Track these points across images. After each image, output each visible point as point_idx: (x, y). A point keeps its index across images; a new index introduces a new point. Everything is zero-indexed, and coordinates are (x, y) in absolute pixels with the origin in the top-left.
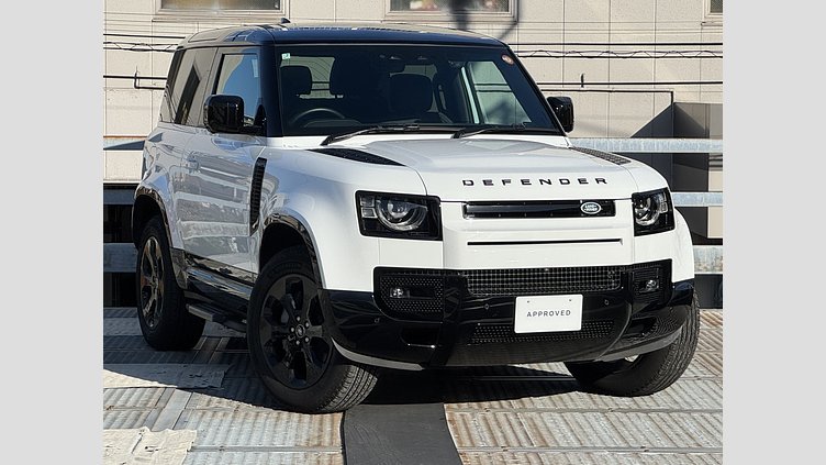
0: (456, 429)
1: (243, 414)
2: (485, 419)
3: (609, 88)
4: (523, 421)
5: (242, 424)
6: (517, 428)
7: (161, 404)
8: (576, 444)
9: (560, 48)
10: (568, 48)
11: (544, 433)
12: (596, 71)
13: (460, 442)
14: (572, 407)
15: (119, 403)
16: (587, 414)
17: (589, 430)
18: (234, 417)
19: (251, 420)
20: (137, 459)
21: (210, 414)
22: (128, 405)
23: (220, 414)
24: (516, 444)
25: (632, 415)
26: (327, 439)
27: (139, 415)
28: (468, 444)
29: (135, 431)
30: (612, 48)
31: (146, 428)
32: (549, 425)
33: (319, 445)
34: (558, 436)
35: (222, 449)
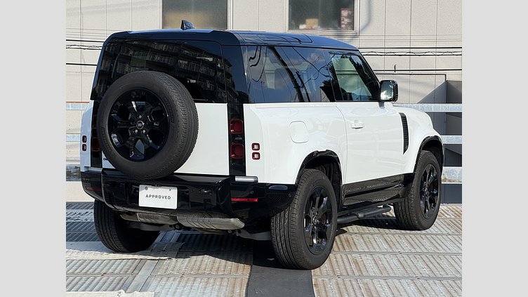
0: (318, 292)
1: (186, 279)
2: (337, 284)
3: (411, 72)
4: (361, 285)
5: (184, 287)
7: (136, 272)
9: (383, 50)
10: (387, 50)
12: (403, 63)
14: (392, 275)
15: (110, 271)
16: (403, 281)
18: (180, 282)
19: (189, 284)
21: (165, 279)
22: (116, 272)
23: (172, 279)
25: (431, 282)
27: (120, 280)
29: (116, 293)
30: (412, 50)
31: (122, 290)
32: (378, 289)
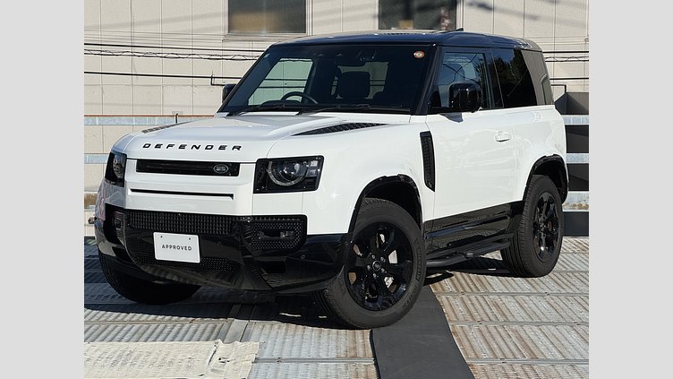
1: (293, 327)
2: (480, 331)
4: (510, 333)
6: (508, 340)
8: (560, 357)
11: (530, 345)
13: (466, 354)
14: (545, 320)
16: (559, 327)
17: (565, 342)
18: (287, 330)
19: (300, 332)
20: (213, 370)
21: (268, 326)
23: (277, 326)
24: (510, 356)
26: (360, 351)
27: (215, 328)
28: (473, 355)
29: (211, 343)
31: (219, 340)
32: (532, 337)
33: (355, 357)
34: (543, 348)
35: (279, 360)
